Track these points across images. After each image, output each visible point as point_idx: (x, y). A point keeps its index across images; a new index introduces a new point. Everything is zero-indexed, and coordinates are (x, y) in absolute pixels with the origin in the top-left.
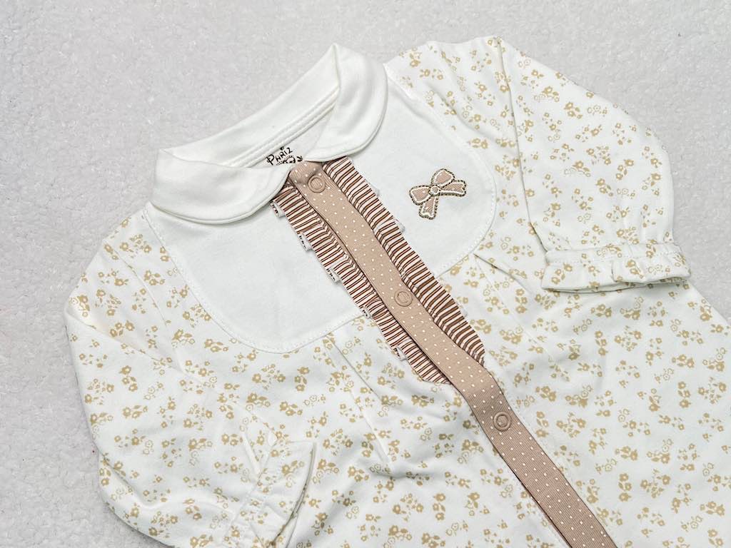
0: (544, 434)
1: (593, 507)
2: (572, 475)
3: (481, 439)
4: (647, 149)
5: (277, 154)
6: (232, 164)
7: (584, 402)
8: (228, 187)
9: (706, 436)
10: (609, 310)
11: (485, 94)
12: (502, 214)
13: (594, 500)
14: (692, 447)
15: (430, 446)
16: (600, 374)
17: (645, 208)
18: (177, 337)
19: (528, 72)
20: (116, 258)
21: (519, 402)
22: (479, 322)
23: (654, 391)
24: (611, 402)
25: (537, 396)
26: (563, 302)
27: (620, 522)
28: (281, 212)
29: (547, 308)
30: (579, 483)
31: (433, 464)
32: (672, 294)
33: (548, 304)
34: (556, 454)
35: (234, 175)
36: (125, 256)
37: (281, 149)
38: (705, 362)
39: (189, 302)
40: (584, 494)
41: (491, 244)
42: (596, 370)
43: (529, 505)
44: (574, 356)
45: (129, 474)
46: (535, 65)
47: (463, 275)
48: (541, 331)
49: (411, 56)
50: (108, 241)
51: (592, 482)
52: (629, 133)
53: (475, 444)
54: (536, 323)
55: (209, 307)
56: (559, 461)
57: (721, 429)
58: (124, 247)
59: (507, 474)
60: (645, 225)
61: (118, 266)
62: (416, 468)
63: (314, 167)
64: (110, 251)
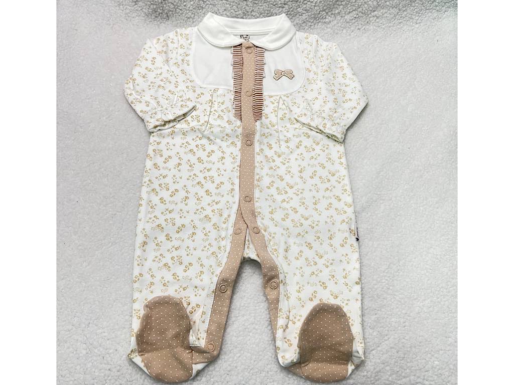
0: (259, 154)
1: (256, 182)
2: (257, 170)
3: (239, 144)
4: (359, 99)
5: (245, 36)
6: (228, 30)
7: (279, 156)
8: (222, 36)
9: (310, 190)
10: (309, 136)
11: (322, 58)
12: (299, 92)
13: (258, 181)
14: (303, 190)
15: (221, 135)
16: (291, 152)
17: (344, 114)
18: (175, 63)
19: (340, 59)
20: (176, 36)
21: (258, 141)
22: (266, 114)
23: (304, 167)
24: (288, 162)
25: (266, 144)
26: (298, 125)
27: (261, 191)
28: (233, 51)
29: (291, 124)
30: (258, 174)
31: (218, 141)
32: (334, 145)
33: (292, 123)
34: (258, 162)
35: (227, 33)
36: (180, 37)
37: (247, 35)
38: (329, 170)
39: (187, 58)
40: (257, 177)
41: (288, 97)
42: (291, 150)
43: (237, 169)
44: (287, 142)
45: (136, 83)
46: (343, 58)
47: (272, 99)
48: (283, 129)
49: (307, 35)
50: (178, 30)
51: (262, 177)
52: (357, 92)
53: (236, 144)
54: (284, 126)
55: (191, 63)
56: (257, 164)
57: (318, 191)
58: (181, 35)
59: (239, 158)
60: (340, 119)
61: (176, 38)
62: (212, 138)
63: (251, 45)
64: (177, 33)
